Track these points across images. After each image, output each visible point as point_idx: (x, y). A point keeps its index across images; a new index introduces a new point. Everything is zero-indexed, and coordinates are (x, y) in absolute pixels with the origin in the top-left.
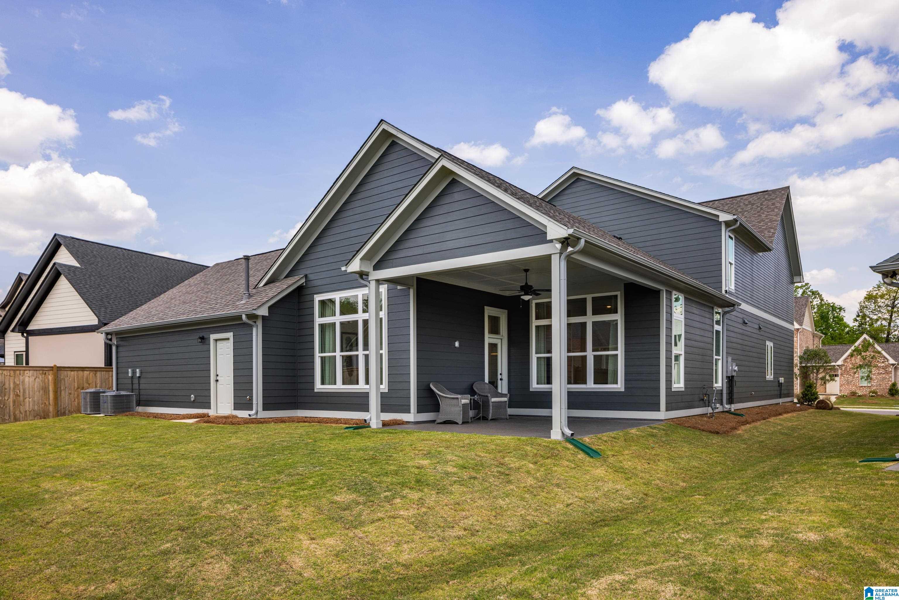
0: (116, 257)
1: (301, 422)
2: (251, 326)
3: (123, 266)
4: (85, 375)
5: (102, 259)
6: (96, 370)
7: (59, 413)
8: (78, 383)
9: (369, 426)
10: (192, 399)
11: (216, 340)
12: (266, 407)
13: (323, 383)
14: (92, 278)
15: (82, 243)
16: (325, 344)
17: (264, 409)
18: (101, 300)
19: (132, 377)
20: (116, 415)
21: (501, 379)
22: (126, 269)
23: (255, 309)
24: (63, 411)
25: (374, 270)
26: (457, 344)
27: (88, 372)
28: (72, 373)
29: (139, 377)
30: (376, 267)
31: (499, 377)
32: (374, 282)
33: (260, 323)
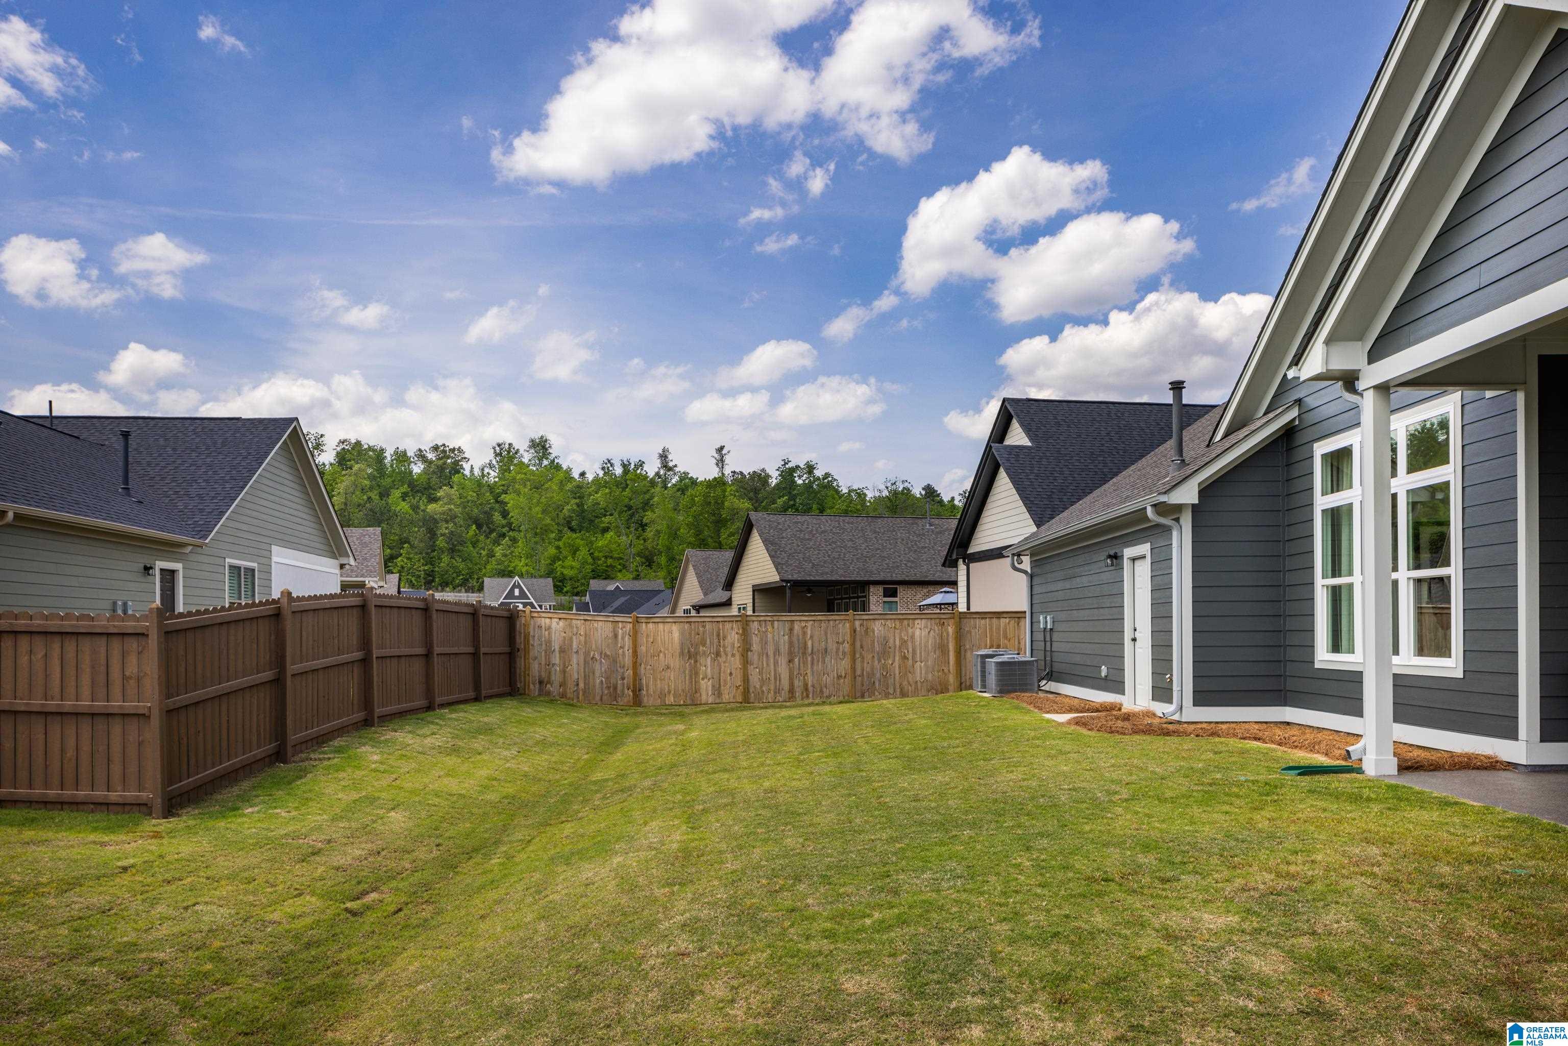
0: (1094, 419)
1: (1250, 738)
2: (1168, 530)
3: (1103, 433)
4: (1002, 625)
5: (1069, 426)
6: (1019, 615)
7: (963, 686)
8: (991, 638)
9: (1360, 771)
10: (1103, 674)
11: (1134, 560)
12: (1202, 698)
13: (1336, 647)
14: (1044, 462)
15: (1043, 404)
16: (1340, 555)
17: (1197, 702)
18: (1050, 497)
19: (1045, 629)
20: (1002, 697)
22: (1107, 438)
23: (1165, 493)
24: (968, 684)
25: (1370, 361)
27: (1007, 620)
28: (983, 622)
29: (1051, 629)
30: (1374, 355)
32: (1371, 391)
33: (1187, 521)
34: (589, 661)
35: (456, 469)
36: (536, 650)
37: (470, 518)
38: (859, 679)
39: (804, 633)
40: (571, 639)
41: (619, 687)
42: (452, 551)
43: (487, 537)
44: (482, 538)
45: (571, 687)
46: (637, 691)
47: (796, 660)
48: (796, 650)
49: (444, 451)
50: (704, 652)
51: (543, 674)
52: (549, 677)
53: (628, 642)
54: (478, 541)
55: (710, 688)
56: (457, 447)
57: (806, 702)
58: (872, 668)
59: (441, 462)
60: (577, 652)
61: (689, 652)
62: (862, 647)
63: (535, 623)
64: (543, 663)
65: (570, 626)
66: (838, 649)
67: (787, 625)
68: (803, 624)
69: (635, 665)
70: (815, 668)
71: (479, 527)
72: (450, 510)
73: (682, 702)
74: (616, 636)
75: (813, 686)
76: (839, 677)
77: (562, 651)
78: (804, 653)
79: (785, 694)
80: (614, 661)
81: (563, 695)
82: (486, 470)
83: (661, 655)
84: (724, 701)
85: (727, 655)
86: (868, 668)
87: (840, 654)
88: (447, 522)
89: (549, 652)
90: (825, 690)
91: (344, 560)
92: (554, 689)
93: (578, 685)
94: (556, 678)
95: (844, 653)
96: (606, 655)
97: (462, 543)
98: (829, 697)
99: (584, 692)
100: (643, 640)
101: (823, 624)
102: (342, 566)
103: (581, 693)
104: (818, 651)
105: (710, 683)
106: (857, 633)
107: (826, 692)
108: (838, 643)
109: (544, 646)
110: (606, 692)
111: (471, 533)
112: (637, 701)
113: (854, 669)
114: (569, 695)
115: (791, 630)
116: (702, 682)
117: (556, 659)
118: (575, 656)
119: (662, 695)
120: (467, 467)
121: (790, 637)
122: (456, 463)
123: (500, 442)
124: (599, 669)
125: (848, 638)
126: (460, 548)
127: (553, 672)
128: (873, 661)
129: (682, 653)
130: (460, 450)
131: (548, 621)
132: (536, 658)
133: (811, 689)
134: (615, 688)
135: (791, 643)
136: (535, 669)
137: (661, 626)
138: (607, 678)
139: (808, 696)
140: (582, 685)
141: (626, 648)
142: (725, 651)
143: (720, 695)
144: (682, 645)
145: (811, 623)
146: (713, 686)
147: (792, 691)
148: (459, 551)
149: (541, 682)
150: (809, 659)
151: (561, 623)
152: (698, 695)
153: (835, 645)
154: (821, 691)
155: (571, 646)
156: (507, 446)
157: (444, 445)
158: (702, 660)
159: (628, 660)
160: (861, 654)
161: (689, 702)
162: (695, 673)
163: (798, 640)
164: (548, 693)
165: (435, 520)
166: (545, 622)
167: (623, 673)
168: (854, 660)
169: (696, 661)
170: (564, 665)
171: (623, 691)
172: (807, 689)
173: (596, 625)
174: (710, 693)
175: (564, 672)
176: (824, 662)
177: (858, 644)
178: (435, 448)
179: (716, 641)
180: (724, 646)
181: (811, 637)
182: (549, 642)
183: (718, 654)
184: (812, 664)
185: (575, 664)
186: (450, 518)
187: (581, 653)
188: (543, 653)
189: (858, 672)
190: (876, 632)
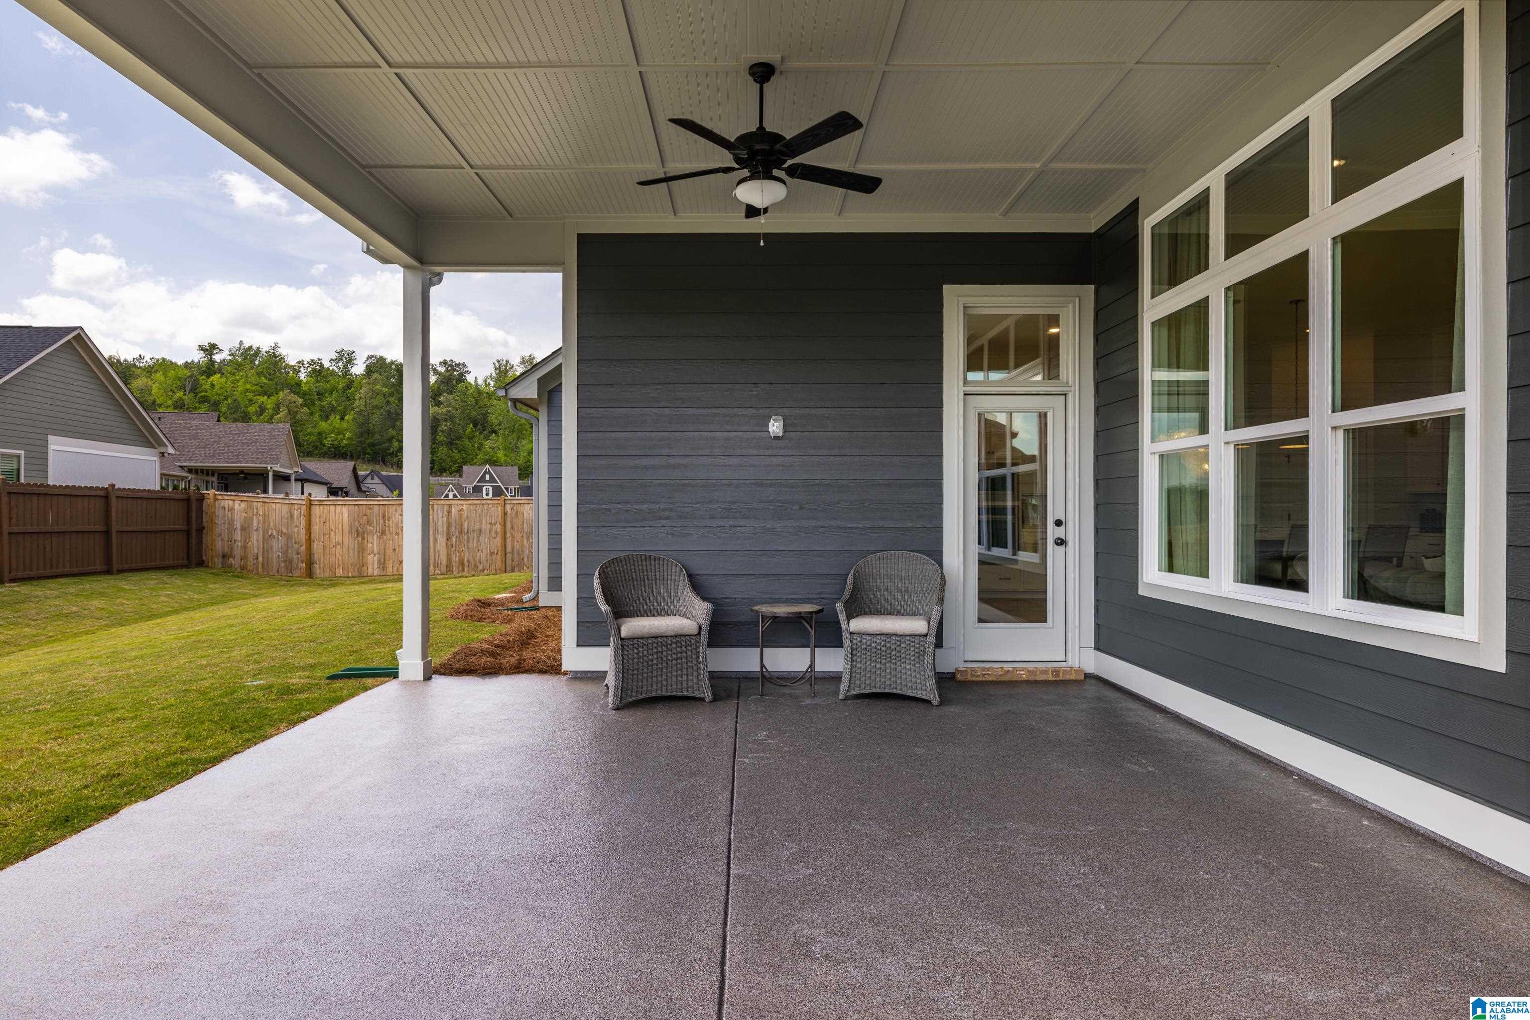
21: (1061, 542)
26: (775, 427)
31: (1053, 533)
34: (267, 538)
35: (461, 378)
36: (221, 527)
37: (469, 419)
38: (509, 556)
39: (461, 516)
40: (252, 519)
41: (295, 561)
42: (451, 444)
43: (481, 433)
44: (477, 434)
45: (251, 560)
46: (310, 563)
47: (454, 539)
48: (454, 530)
49: (451, 366)
50: (371, 531)
51: (226, 549)
52: (231, 552)
53: (302, 521)
54: (474, 436)
55: (376, 563)
56: (461, 363)
57: (461, 574)
58: (522, 546)
59: (447, 374)
60: (257, 530)
61: (357, 531)
62: (512, 528)
63: (219, 505)
64: (226, 539)
65: (251, 507)
66: (491, 530)
67: (446, 508)
68: (460, 507)
69: (309, 540)
70: (470, 545)
71: (475, 425)
72: (449, 411)
73: (350, 575)
74: (292, 516)
75: (468, 561)
76: (492, 553)
77: (243, 529)
78: (461, 533)
79: (443, 568)
80: (289, 537)
81: (243, 568)
82: (488, 381)
83: (332, 533)
84: (388, 574)
85: (391, 533)
86: (517, 546)
87: (493, 534)
88: (446, 420)
89: (231, 530)
90: (479, 564)
91: (162, 450)
92: (235, 562)
93: (257, 558)
94: (238, 552)
95: (496, 533)
96: (282, 532)
97: (459, 438)
98: (483, 570)
99: (263, 564)
100: (314, 520)
101: (478, 508)
102: (163, 454)
103: (260, 565)
104: (473, 530)
105: (376, 558)
106: (508, 515)
107: (480, 567)
108: (491, 524)
109: (226, 525)
110: (283, 565)
111: (469, 430)
112: (310, 574)
113: (505, 546)
114: (249, 568)
115: (449, 512)
116: (369, 557)
117: (238, 536)
118: (255, 533)
119: (333, 569)
120: (470, 378)
121: (448, 518)
122: (461, 375)
123: (499, 359)
124: (278, 545)
125: (499, 519)
126: (457, 442)
127: (235, 547)
128: (523, 540)
129: (350, 532)
130: (464, 365)
131: (230, 503)
132: (220, 535)
133: (466, 564)
134: (291, 562)
135: (449, 524)
136: (220, 545)
137: (332, 508)
138: (283, 553)
139: (463, 570)
140: (260, 559)
141: (301, 527)
142: (389, 530)
143: (384, 568)
144: (351, 525)
145: (467, 506)
146: (379, 561)
147: (449, 565)
148: (456, 444)
149: (224, 556)
150: (465, 537)
151: (243, 505)
152: (365, 568)
153: (489, 526)
154: (476, 566)
155: (252, 525)
156: (505, 362)
157: (452, 360)
158: (370, 539)
159: (302, 536)
160: (511, 534)
161: (356, 574)
162: (362, 550)
163: (456, 521)
164: (231, 566)
165: (438, 419)
166: (228, 503)
167: (298, 549)
168: (505, 538)
169: (363, 539)
170: (245, 541)
171: (298, 564)
172: (463, 564)
173: (274, 506)
174: (376, 566)
175: (245, 547)
176: (478, 541)
177: (509, 526)
178: (444, 363)
179: (382, 521)
180: (389, 526)
181: (467, 518)
182: (231, 521)
183: (383, 533)
184: (468, 542)
185: (255, 542)
186: (450, 418)
187: (261, 532)
188: (226, 531)
189: (509, 549)
190: (525, 515)
